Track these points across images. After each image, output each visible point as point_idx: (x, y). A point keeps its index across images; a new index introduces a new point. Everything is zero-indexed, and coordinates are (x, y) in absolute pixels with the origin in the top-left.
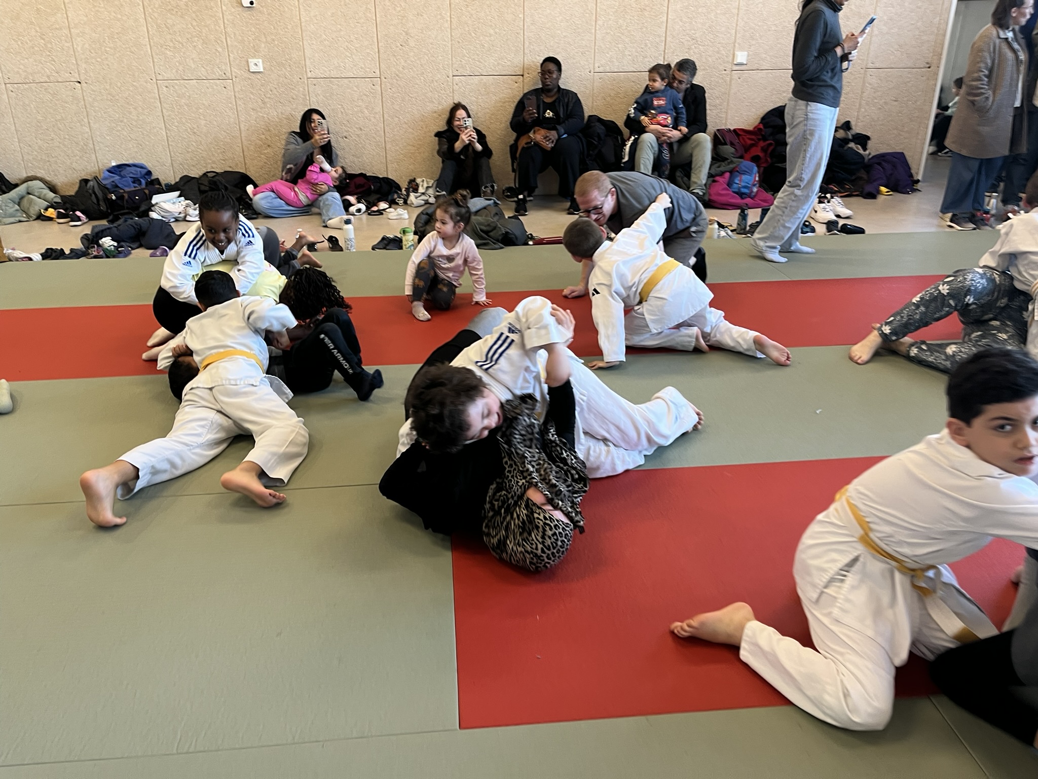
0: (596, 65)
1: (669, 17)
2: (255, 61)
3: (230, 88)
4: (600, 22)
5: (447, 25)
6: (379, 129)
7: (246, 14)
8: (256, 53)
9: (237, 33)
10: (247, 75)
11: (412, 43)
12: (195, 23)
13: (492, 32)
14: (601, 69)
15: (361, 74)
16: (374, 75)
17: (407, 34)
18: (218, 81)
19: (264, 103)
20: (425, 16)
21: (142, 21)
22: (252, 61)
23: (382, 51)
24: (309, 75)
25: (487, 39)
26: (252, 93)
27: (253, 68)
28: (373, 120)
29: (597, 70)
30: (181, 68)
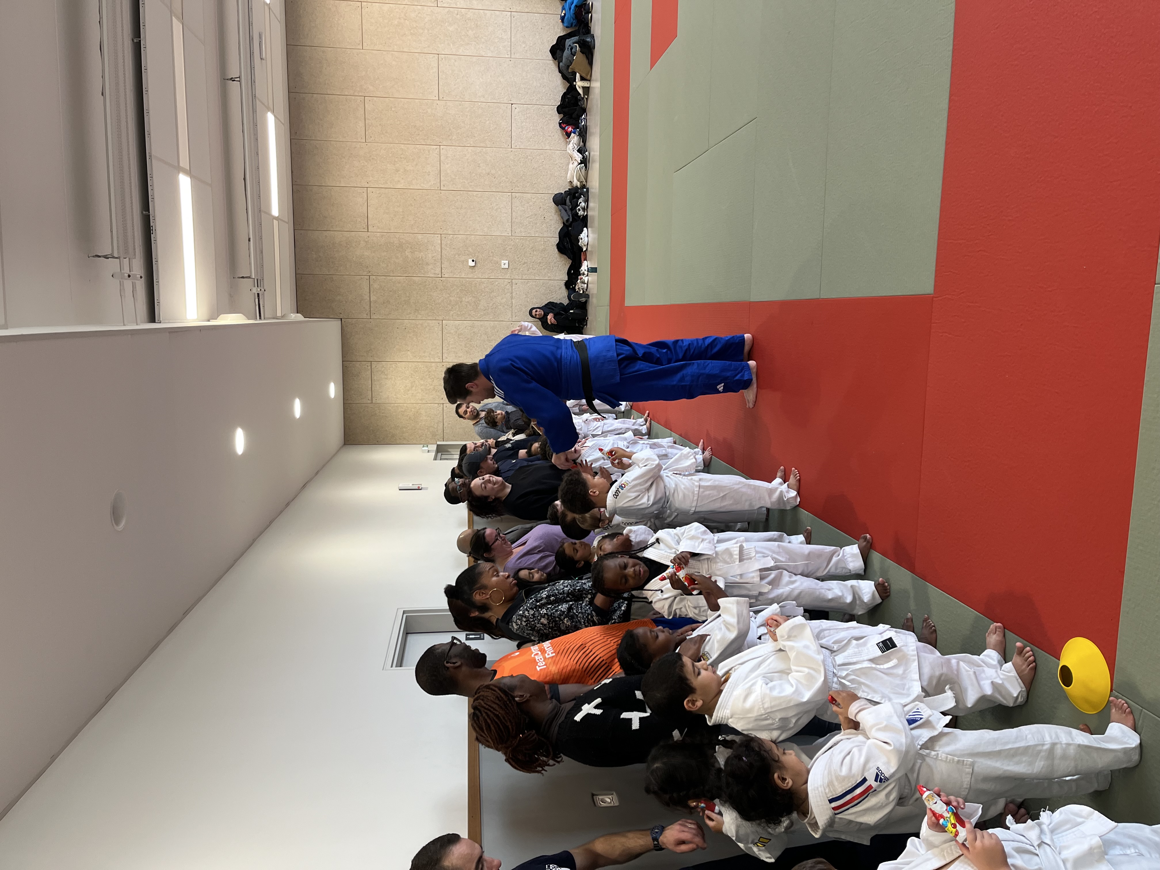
0: (507, 56)
1: (481, 8)
2: (502, 264)
3: (517, 281)
4: (483, 54)
5: (484, 150)
6: (540, 197)
7: (478, 265)
8: (498, 263)
9: (488, 272)
10: (510, 271)
11: (493, 172)
12: (483, 294)
13: (488, 122)
14: (509, 53)
15: (510, 204)
16: (510, 196)
17: (489, 174)
18: (513, 288)
19: (525, 263)
20: (479, 162)
21: (482, 323)
22: (503, 266)
23: (498, 190)
24: (510, 235)
25: (492, 125)
26: (519, 269)
27: (506, 266)
28: (534, 200)
29: (509, 56)
30: (506, 307)
